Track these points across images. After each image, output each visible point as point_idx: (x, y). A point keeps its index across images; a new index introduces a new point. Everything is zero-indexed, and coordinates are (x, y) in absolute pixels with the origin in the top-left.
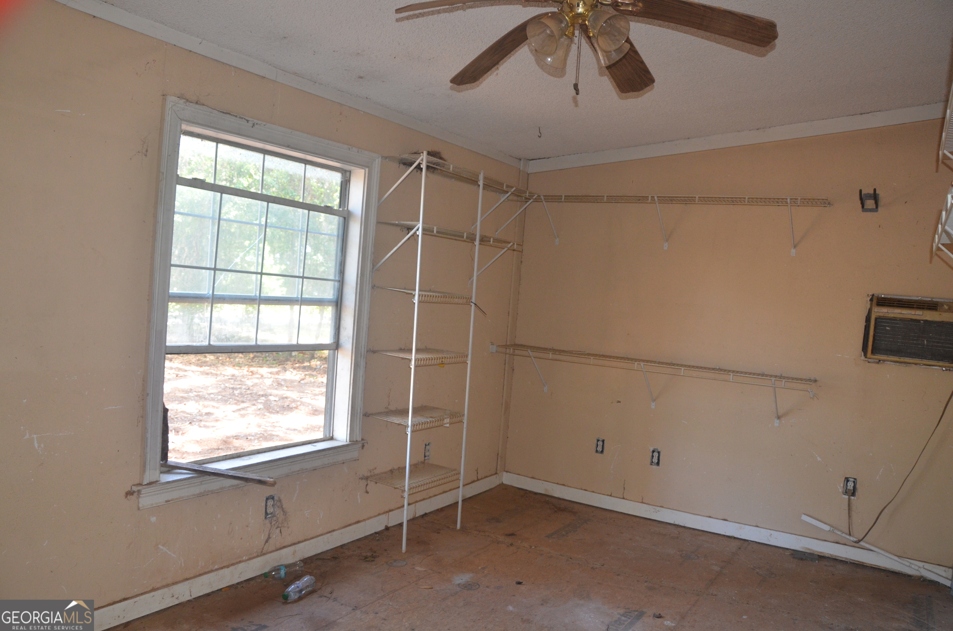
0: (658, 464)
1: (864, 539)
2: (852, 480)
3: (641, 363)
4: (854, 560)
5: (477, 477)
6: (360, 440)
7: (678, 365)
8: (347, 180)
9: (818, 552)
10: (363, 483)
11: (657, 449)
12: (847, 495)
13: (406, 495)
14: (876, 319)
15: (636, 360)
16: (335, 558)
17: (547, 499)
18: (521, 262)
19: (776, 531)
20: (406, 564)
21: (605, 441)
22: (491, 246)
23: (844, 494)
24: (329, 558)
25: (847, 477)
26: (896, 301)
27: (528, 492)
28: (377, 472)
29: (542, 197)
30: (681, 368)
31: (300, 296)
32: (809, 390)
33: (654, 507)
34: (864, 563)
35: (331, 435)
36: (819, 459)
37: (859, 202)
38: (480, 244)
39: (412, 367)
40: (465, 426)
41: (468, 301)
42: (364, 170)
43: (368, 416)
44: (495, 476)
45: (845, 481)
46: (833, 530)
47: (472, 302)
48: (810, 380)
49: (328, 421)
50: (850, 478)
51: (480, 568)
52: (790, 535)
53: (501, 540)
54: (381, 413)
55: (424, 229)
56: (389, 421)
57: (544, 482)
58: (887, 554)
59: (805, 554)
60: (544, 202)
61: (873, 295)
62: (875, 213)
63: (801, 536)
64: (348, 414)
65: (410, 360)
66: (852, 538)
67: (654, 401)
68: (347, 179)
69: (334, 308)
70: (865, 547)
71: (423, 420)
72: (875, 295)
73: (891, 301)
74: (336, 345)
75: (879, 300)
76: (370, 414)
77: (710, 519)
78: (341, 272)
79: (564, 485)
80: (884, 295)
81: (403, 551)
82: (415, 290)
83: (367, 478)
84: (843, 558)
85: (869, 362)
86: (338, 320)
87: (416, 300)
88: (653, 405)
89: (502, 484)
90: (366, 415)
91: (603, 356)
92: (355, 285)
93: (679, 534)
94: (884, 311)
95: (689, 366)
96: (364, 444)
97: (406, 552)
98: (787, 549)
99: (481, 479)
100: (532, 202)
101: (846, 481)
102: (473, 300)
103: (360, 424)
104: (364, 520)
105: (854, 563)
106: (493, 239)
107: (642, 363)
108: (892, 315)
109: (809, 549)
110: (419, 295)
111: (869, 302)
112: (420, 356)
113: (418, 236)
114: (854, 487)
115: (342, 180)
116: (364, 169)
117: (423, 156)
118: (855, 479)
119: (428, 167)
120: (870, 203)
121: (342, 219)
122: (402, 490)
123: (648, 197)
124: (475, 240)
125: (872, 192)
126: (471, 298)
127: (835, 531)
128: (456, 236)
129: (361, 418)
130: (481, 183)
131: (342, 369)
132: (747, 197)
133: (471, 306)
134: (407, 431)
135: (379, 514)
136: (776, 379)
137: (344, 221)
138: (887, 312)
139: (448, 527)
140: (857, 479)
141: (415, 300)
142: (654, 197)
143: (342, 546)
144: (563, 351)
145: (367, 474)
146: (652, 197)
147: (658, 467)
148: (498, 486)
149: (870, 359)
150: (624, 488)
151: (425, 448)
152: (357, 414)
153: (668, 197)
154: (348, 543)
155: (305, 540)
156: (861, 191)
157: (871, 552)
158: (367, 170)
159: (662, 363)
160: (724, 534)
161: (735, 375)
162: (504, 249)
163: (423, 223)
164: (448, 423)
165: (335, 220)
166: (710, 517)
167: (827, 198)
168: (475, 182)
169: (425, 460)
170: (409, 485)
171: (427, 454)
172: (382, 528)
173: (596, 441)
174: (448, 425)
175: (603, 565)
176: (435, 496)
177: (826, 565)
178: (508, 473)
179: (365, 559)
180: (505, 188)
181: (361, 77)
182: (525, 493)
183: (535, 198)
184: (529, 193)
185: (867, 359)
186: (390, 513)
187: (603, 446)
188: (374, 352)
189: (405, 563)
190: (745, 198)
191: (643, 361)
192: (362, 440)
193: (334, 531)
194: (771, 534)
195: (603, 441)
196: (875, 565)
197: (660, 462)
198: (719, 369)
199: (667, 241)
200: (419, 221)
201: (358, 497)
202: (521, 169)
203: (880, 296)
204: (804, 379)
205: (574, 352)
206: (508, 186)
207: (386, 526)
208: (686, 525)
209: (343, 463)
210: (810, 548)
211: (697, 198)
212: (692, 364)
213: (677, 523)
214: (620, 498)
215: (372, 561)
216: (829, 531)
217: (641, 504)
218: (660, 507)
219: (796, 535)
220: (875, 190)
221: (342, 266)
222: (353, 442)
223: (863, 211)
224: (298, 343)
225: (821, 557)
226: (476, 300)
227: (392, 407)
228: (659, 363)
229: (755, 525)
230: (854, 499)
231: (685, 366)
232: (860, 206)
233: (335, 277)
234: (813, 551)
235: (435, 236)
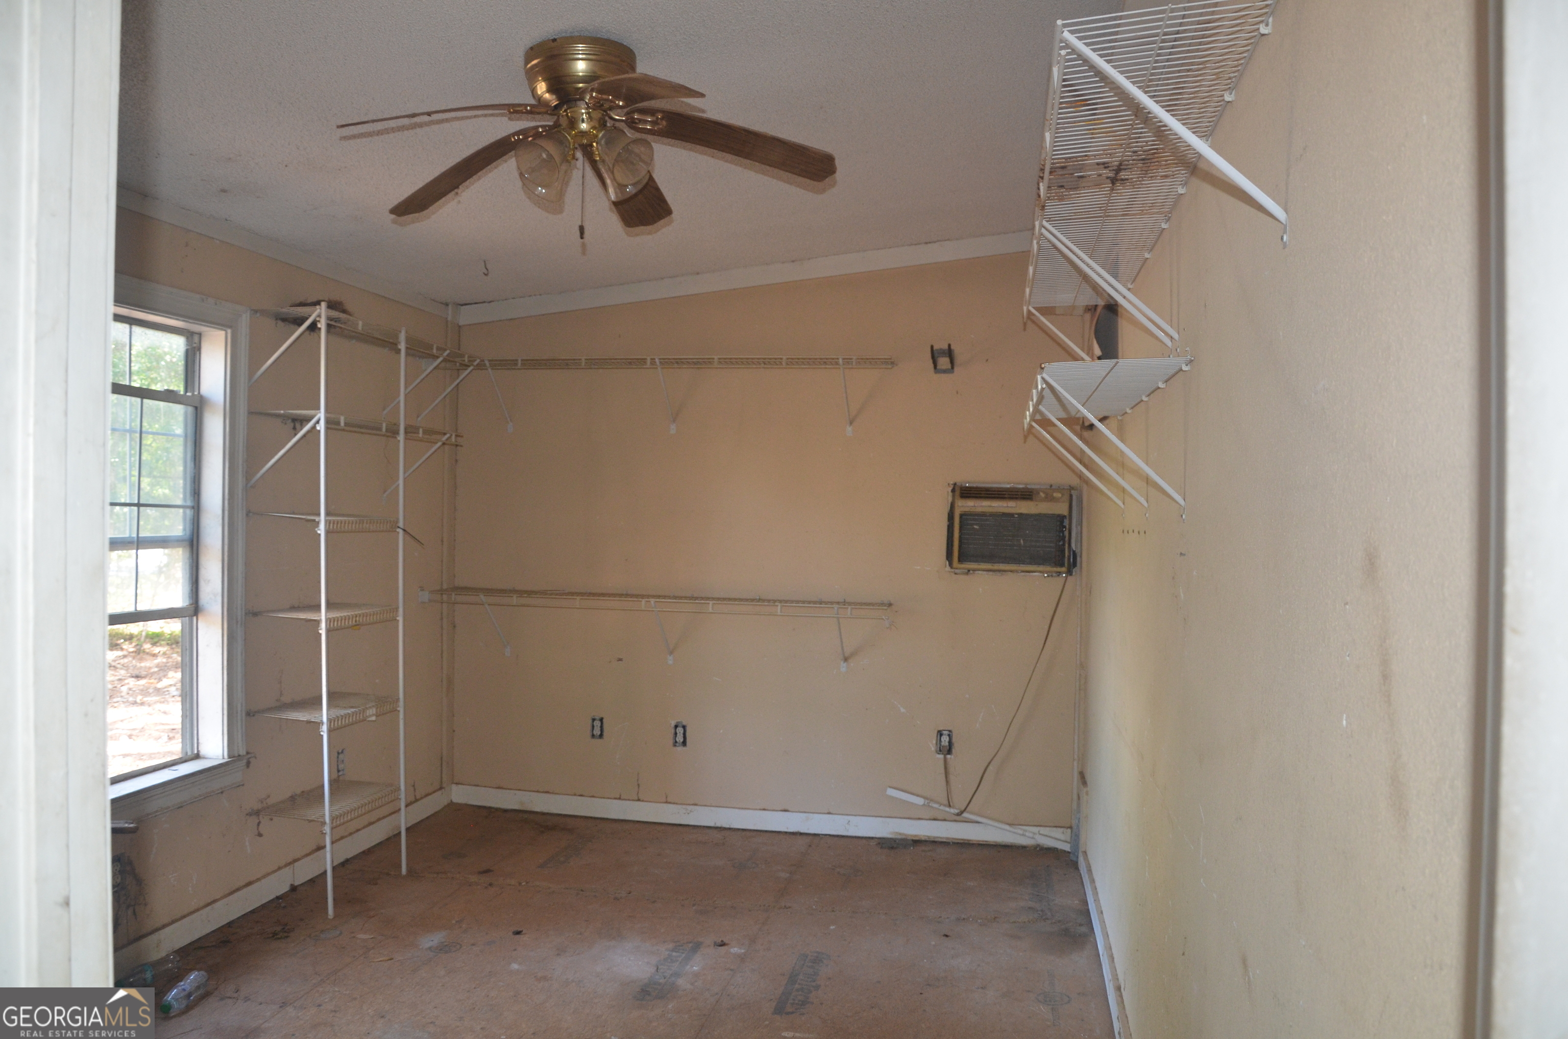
0: (684, 743)
1: (968, 809)
2: (946, 732)
3: (651, 600)
4: (957, 839)
5: (415, 796)
6: (245, 753)
7: (702, 598)
8: (195, 348)
9: (911, 836)
10: (254, 820)
11: (681, 722)
12: (942, 754)
13: (327, 829)
14: (961, 516)
15: (643, 596)
16: (225, 942)
17: (526, 816)
18: (456, 461)
19: (855, 815)
20: (341, 934)
21: (604, 720)
22: (421, 440)
23: (939, 754)
24: (214, 944)
25: (939, 729)
26: (983, 491)
27: (493, 810)
28: (271, 801)
29: (487, 363)
30: (708, 602)
31: (135, 535)
32: (883, 617)
33: (684, 806)
34: (970, 840)
35: (196, 752)
36: (903, 710)
37: (931, 361)
38: (406, 439)
39: (323, 632)
40: (401, 716)
41: (394, 526)
42: (223, 333)
43: (254, 716)
44: (439, 793)
45: (937, 736)
46: (928, 803)
47: (399, 527)
48: (882, 604)
49: (188, 730)
50: (944, 730)
51: (454, 922)
52: (874, 818)
53: (473, 880)
54: (272, 708)
55: (328, 422)
56: (290, 719)
57: (517, 792)
58: (996, 824)
59: (895, 841)
60: (490, 370)
61: (955, 484)
62: (951, 375)
63: (888, 817)
64: (223, 714)
65: (318, 622)
66: (953, 811)
67: (671, 653)
68: (195, 345)
69: (188, 550)
70: (969, 819)
71: (343, 712)
72: (958, 484)
73: (978, 491)
74: (194, 609)
75: (962, 490)
76: (255, 712)
77: (764, 812)
78: (195, 493)
79: (547, 792)
80: (969, 483)
81: (329, 917)
82: (319, 515)
83: (257, 813)
84: (943, 838)
85: (956, 574)
86: (194, 568)
87: (322, 530)
88: (670, 660)
89: (451, 804)
90: (248, 714)
91: (590, 594)
92: (220, 512)
93: (725, 839)
94: (970, 505)
95: (719, 599)
96: (251, 760)
97: (336, 916)
98: (872, 838)
99: (422, 798)
100: (471, 371)
101: (939, 736)
102: (401, 524)
103: (242, 728)
104: (258, 880)
105: (958, 843)
106: (423, 430)
107: (653, 599)
108: (979, 510)
109: (900, 834)
110: (326, 521)
111: (951, 494)
112: (335, 614)
113: (319, 431)
114: (950, 743)
115: (188, 347)
116: (224, 330)
117: (321, 309)
118: (950, 731)
119: (329, 326)
120: (944, 362)
121: (190, 409)
122: (321, 822)
123: (646, 359)
124: (398, 433)
125: (946, 347)
126: (397, 522)
127: (930, 804)
128: (371, 428)
129: (244, 718)
130: (402, 346)
131: (207, 646)
132: (784, 357)
133: (398, 533)
134: (322, 731)
135: (280, 868)
136: (840, 606)
137: (195, 412)
138: (973, 505)
139: (388, 874)
140: (953, 731)
141: (319, 530)
142: (654, 359)
143: (230, 924)
144: (535, 592)
145: (257, 806)
146: (652, 359)
147: (684, 748)
148: (445, 807)
149: (957, 569)
150: (638, 785)
151: (338, 757)
152: (237, 713)
153: (674, 359)
154: (238, 918)
155: (173, 922)
156: (932, 347)
157: (977, 825)
158: (229, 331)
159: (681, 598)
160: (786, 830)
161: (783, 606)
162: (437, 443)
163: (327, 410)
164: (373, 715)
165: (179, 411)
166: (764, 809)
167: (890, 357)
168: (393, 346)
169: (339, 776)
170: (331, 812)
171: (341, 766)
172: (285, 888)
173: (590, 721)
174: (374, 718)
175: (630, 893)
176: (358, 830)
177: (923, 851)
178: (460, 786)
179: (273, 936)
180: (435, 351)
181: (224, 191)
182: (490, 812)
183: (477, 365)
184: (469, 357)
185: (953, 570)
186: (296, 864)
187: (602, 727)
188: (255, 614)
189: (338, 932)
190: (781, 359)
191: (653, 597)
192: (248, 753)
193: (214, 901)
194: (849, 821)
195: (601, 720)
196: (983, 841)
197: (688, 740)
198: (760, 599)
199: (674, 421)
200: (318, 408)
201: (247, 843)
202: (450, 318)
203: (964, 485)
204: (876, 604)
205: (549, 592)
206: (438, 349)
207: (292, 885)
208: (732, 827)
209: (222, 793)
210: (902, 831)
211: (716, 360)
212: (722, 595)
213: (719, 825)
214: (633, 800)
215: (287, 937)
216: (924, 805)
217: (665, 805)
218: (693, 805)
219: (881, 817)
220: (949, 345)
221: (197, 483)
222: (234, 757)
223: (936, 373)
224: (136, 610)
225: (917, 842)
226: (404, 525)
227: (286, 699)
228: (675, 597)
229: (826, 812)
230: (951, 758)
231: (713, 599)
232: (932, 365)
233: (185, 499)
234: (905, 835)
235: (343, 430)
